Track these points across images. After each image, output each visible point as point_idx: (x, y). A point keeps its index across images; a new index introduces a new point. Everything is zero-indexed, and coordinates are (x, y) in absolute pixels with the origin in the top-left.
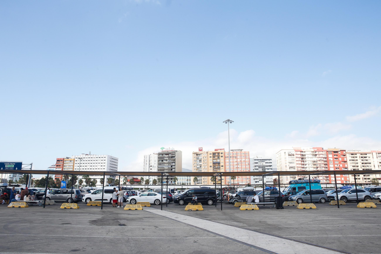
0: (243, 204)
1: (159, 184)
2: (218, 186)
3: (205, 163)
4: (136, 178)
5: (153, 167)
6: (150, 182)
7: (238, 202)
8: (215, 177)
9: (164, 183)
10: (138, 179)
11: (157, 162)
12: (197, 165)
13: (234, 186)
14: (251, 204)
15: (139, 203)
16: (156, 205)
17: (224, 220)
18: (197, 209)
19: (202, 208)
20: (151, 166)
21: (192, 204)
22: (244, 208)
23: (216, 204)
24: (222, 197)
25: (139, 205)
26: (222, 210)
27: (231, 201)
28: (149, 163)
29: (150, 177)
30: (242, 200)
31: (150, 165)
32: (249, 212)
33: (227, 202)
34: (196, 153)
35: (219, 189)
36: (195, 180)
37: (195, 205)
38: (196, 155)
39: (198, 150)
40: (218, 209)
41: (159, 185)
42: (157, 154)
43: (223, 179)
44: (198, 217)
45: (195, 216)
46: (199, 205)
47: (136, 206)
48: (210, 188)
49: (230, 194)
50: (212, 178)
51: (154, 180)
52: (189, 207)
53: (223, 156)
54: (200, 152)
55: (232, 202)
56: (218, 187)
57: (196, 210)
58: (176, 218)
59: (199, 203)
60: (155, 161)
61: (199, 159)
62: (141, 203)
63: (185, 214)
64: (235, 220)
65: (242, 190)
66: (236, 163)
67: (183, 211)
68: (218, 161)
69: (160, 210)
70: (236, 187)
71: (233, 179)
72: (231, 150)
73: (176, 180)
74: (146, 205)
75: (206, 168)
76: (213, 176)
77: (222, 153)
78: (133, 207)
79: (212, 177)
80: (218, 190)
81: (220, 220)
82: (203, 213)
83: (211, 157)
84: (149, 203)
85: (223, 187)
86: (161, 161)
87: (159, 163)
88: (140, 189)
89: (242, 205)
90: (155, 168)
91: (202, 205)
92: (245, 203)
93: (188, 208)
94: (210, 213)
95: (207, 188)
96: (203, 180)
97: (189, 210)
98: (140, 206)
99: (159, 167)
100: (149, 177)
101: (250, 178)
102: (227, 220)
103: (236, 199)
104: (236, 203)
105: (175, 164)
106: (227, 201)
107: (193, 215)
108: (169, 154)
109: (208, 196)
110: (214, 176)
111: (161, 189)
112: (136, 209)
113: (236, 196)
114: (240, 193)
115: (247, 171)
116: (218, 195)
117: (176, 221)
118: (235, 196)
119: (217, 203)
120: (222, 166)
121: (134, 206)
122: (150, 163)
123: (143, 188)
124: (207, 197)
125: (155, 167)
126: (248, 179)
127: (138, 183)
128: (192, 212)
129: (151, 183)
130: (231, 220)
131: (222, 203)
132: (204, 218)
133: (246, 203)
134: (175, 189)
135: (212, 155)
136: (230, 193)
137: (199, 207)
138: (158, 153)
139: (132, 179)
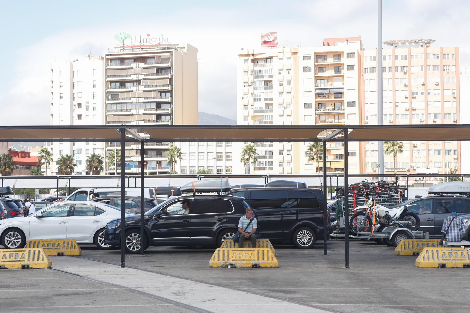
0: (428, 246)
1: (111, 174)
2: (334, 179)
3: (285, 93)
4: (23, 152)
5: (87, 108)
6: (75, 165)
7: (409, 237)
8: (325, 145)
9: (132, 166)
10: (31, 155)
11: (101, 90)
12: (255, 100)
13: (397, 178)
14: (460, 246)
15: (36, 244)
16: (99, 248)
17: (357, 302)
18: (255, 262)
19: (275, 258)
20: (80, 105)
21: (237, 244)
22: (431, 261)
23: (326, 244)
24: (350, 217)
25: (37, 250)
26: (347, 265)
27: (381, 235)
28: (72, 94)
29: (78, 145)
30: (424, 230)
31: (75, 103)
32: (452, 275)
33: (369, 238)
34: (253, 55)
35: (338, 189)
36: (247, 157)
37: (249, 247)
38: (253, 61)
39: (260, 42)
40: (333, 262)
41: (111, 176)
42: (102, 58)
43: (354, 154)
44: (259, 291)
45: (249, 286)
46: (261, 249)
47: (26, 254)
48: (304, 185)
49: (381, 209)
50: (311, 150)
51: (94, 156)
52: (226, 254)
53: (356, 67)
54: (268, 52)
55: (388, 238)
56: (334, 184)
57: (250, 265)
58: (177, 294)
59: (261, 240)
60: (94, 86)
61: (262, 77)
62: (45, 244)
63: (212, 282)
64: (396, 303)
65: (424, 193)
66: (407, 94)
67: (204, 268)
68: (337, 84)
69: (117, 269)
70: (402, 182)
71: (392, 154)
72: (388, 44)
73: (177, 159)
74: (61, 251)
75: (289, 113)
76: (317, 140)
77: (350, 55)
78: (13, 258)
79: (314, 146)
80: (334, 194)
81: (341, 303)
82: (279, 275)
83: (307, 69)
84: (74, 243)
85: (352, 181)
86: (118, 85)
87: (110, 93)
88: (37, 192)
89: (426, 249)
90: (94, 112)
91: (275, 248)
92: (436, 240)
93: (221, 258)
94: (304, 278)
95: (294, 184)
96: (277, 158)
97: (225, 267)
98: (42, 253)
99: (109, 108)
100: (71, 147)
101: (459, 146)
102: (368, 303)
103: (400, 226)
104: (402, 241)
105: (171, 96)
106: (368, 235)
107: (241, 284)
108: (149, 60)
109: (297, 213)
110: (320, 140)
111: (120, 190)
112: (24, 267)
113: (402, 216)
114: (420, 203)
115: (449, 121)
116: (334, 210)
117: (177, 304)
118: (398, 215)
119: (328, 242)
120: (351, 104)
121: (17, 255)
122: (75, 91)
123: (48, 189)
124: (294, 217)
125: (94, 108)
126: (452, 152)
127: (29, 171)
128: (234, 274)
129: (81, 168)
130: (383, 303)
131: (347, 240)
132: (282, 294)
133: (439, 240)
134: (173, 190)
135: (311, 63)
136: (378, 205)
137: (261, 254)
138: (104, 56)
139: (4, 155)
